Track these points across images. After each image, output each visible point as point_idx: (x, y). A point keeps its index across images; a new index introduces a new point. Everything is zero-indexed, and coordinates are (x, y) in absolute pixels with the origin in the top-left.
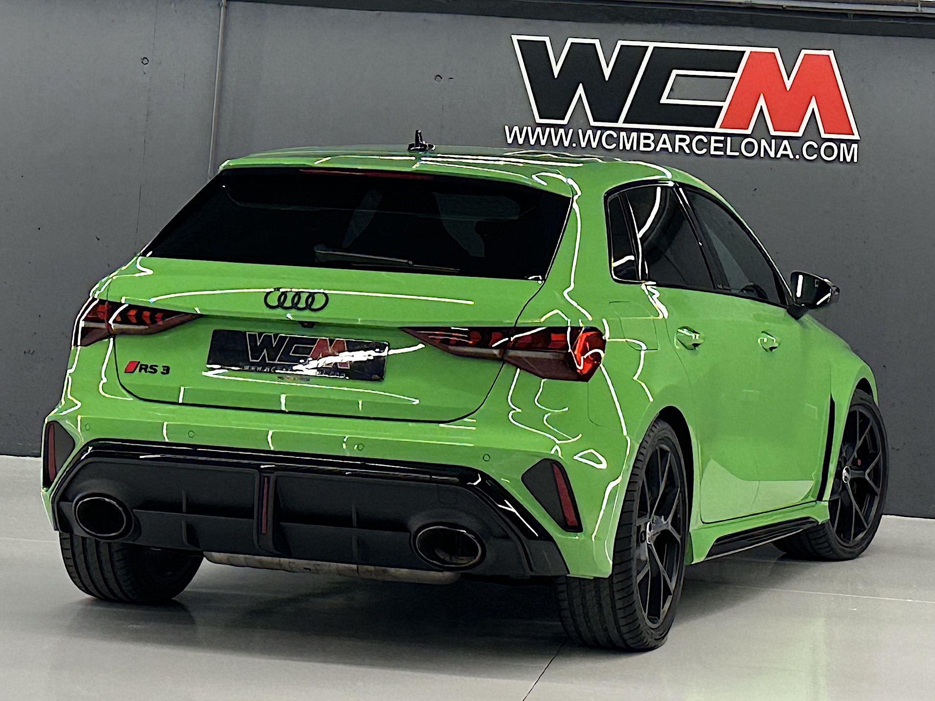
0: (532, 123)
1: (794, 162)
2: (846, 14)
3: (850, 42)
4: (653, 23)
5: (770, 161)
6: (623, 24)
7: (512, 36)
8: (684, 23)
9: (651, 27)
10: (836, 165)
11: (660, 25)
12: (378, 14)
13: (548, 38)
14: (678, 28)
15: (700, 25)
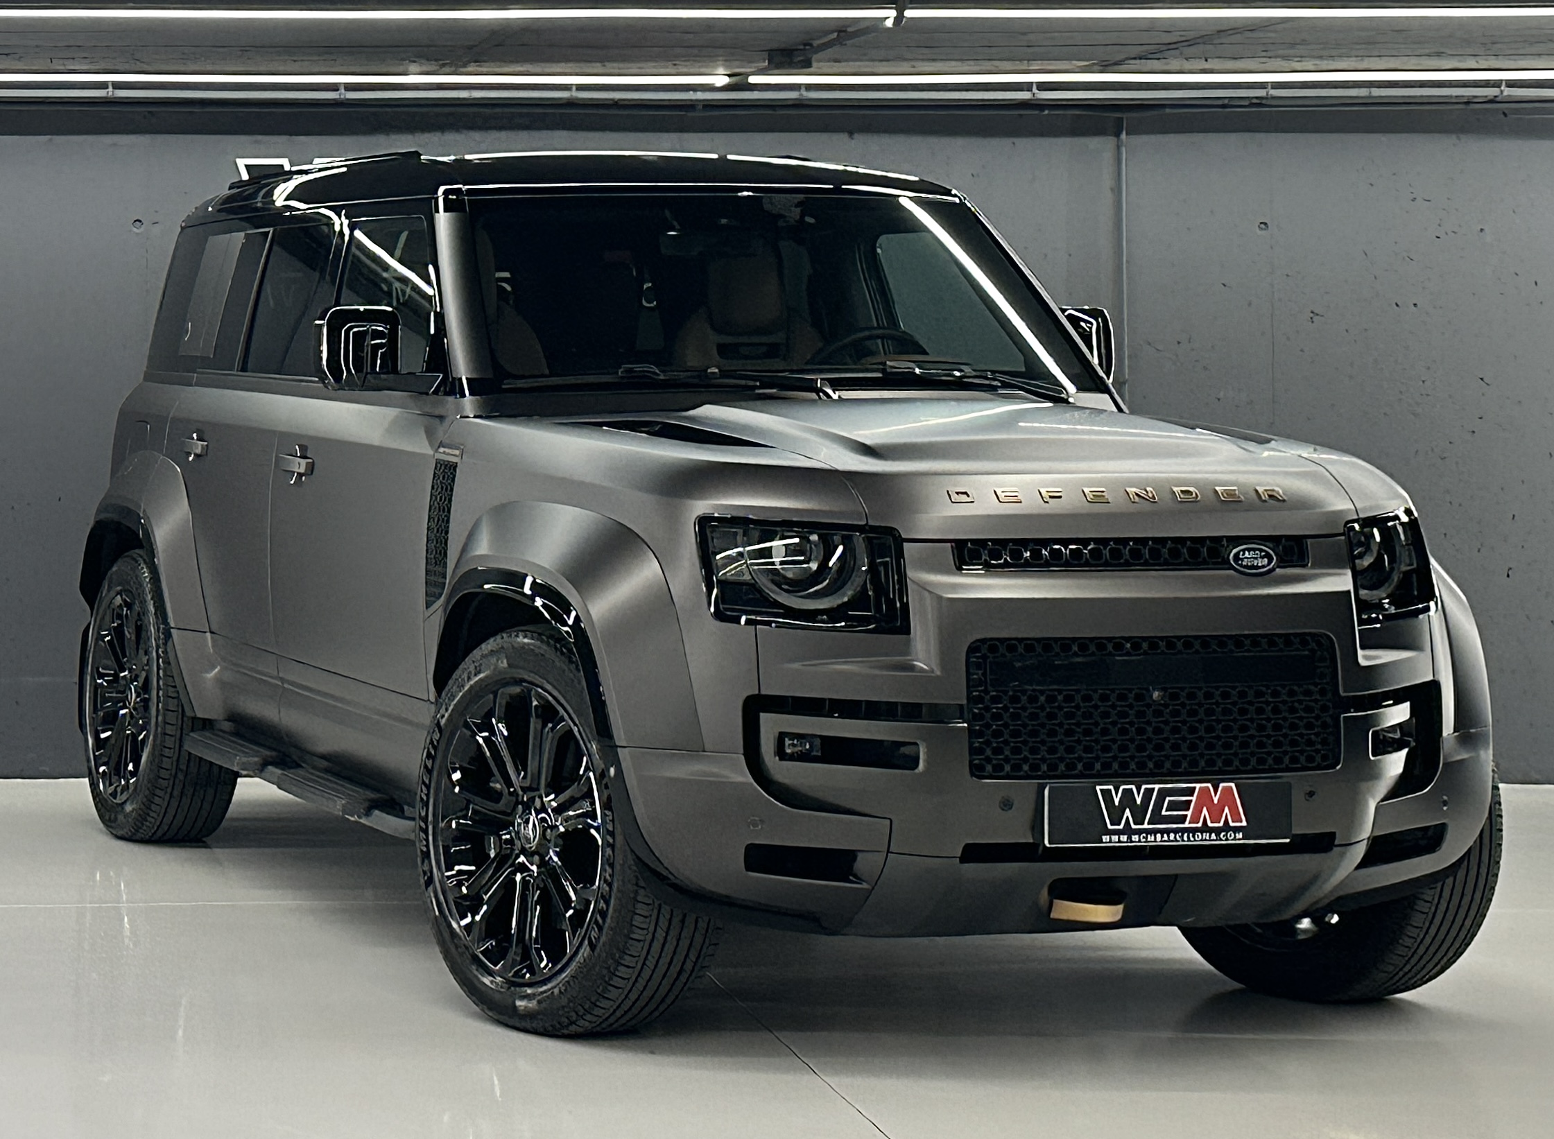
6: (388, 135)
7: (237, 160)
11: (438, 134)
12: (51, 140)
13: (286, 160)
14: (463, 136)
15: (489, 131)
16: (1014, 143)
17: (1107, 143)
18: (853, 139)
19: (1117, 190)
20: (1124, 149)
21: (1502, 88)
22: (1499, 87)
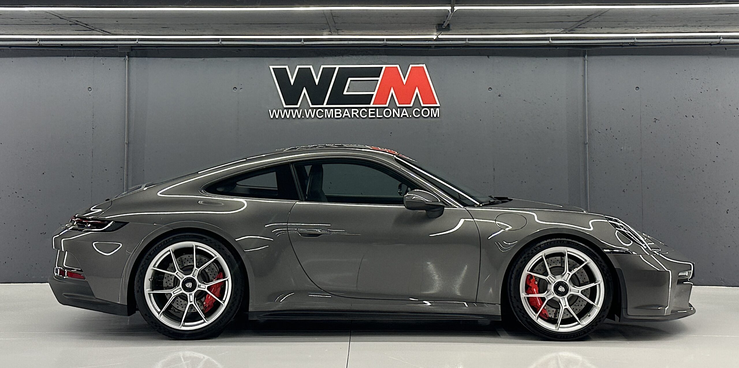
0: (282, 107)
1: (409, 119)
2: (431, 46)
3: (433, 59)
4: (338, 56)
5: (398, 119)
6: (323, 57)
7: (270, 66)
8: (353, 55)
9: (337, 58)
10: (429, 119)
11: (341, 57)
12: (204, 59)
13: (287, 66)
14: (350, 58)
15: (360, 56)
16: (547, 59)
17: (580, 59)
18: (489, 58)
19: (584, 76)
20: (586, 61)
21: (721, 39)
22: (720, 38)
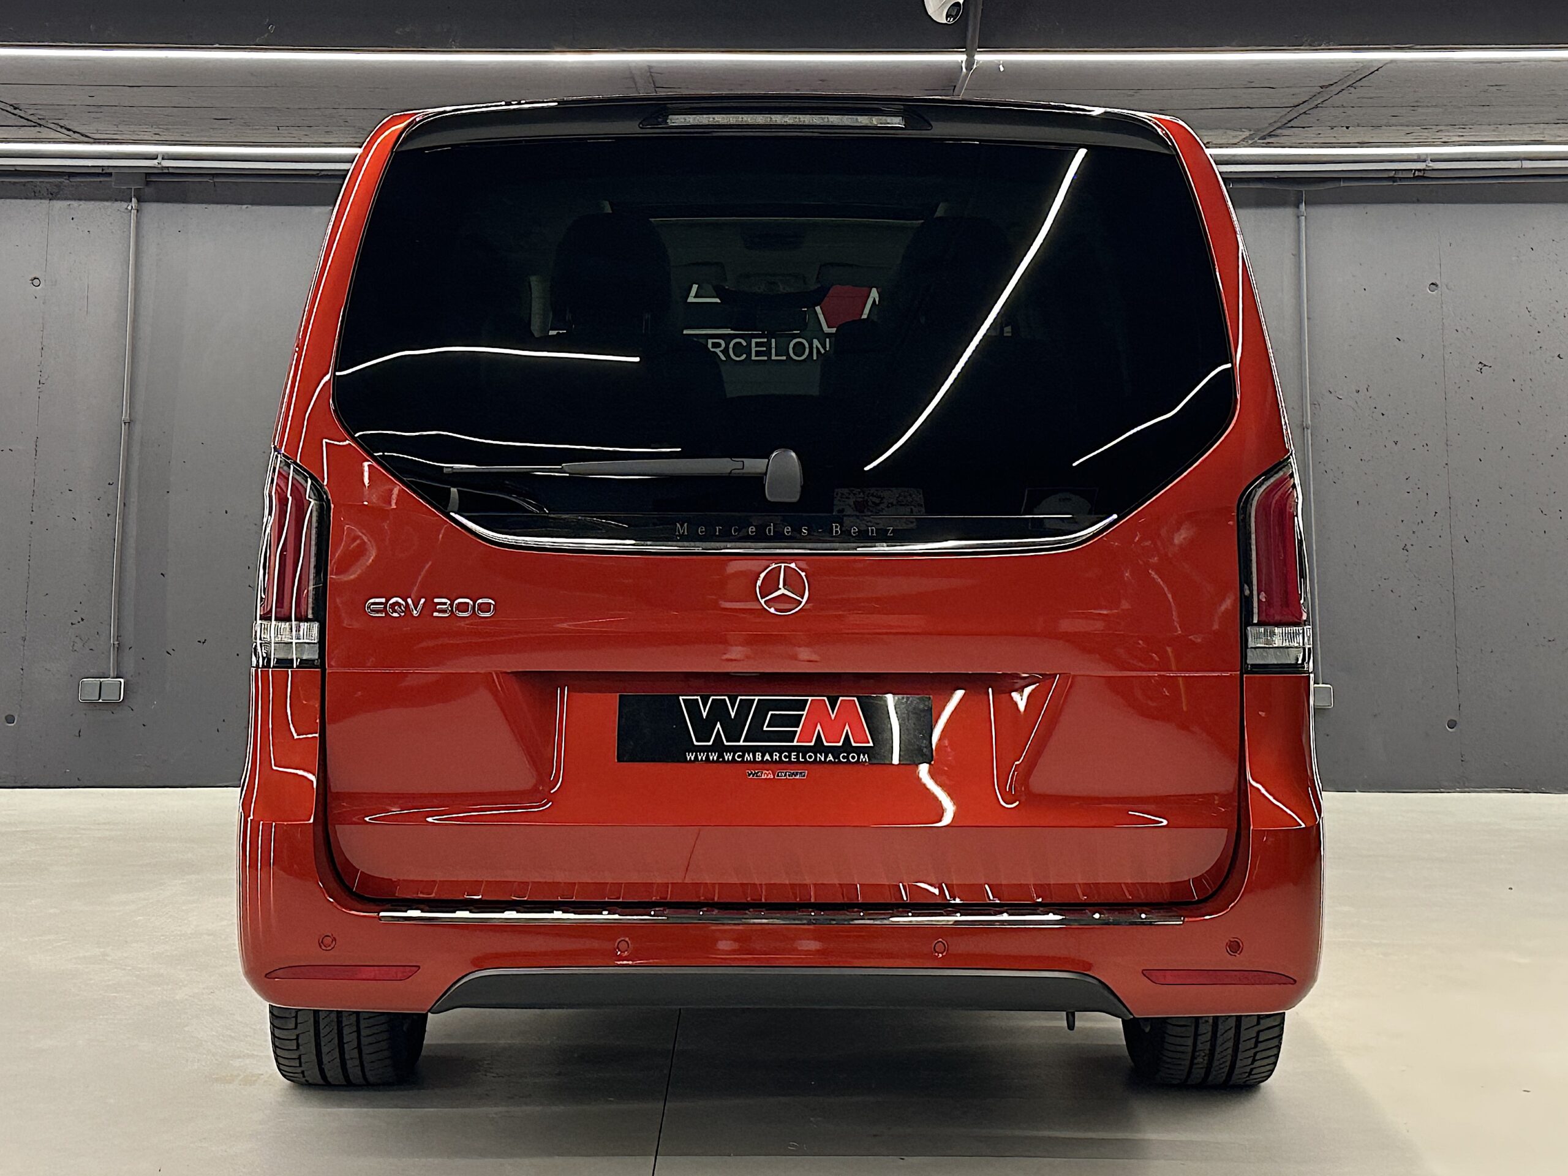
17: (1288, 212)
20: (1303, 220)
